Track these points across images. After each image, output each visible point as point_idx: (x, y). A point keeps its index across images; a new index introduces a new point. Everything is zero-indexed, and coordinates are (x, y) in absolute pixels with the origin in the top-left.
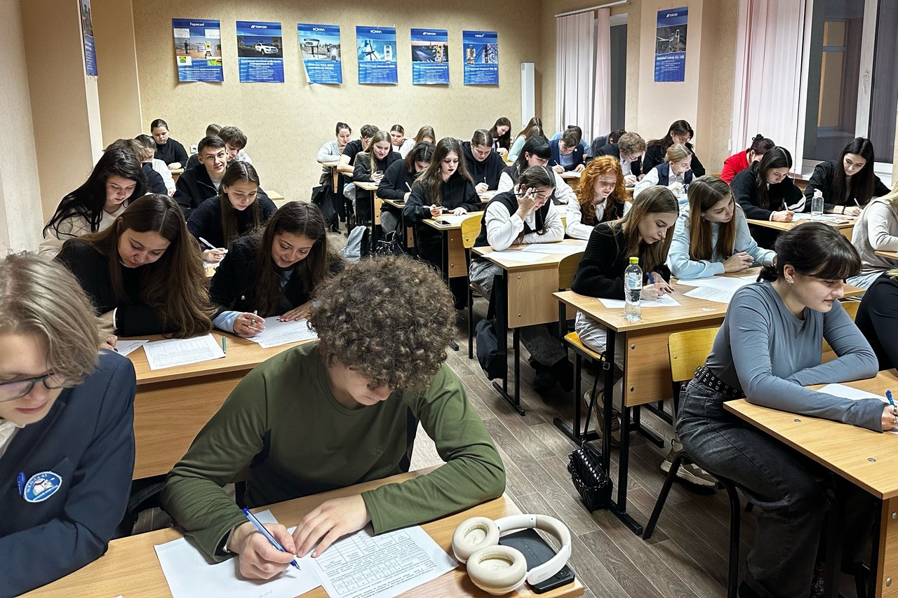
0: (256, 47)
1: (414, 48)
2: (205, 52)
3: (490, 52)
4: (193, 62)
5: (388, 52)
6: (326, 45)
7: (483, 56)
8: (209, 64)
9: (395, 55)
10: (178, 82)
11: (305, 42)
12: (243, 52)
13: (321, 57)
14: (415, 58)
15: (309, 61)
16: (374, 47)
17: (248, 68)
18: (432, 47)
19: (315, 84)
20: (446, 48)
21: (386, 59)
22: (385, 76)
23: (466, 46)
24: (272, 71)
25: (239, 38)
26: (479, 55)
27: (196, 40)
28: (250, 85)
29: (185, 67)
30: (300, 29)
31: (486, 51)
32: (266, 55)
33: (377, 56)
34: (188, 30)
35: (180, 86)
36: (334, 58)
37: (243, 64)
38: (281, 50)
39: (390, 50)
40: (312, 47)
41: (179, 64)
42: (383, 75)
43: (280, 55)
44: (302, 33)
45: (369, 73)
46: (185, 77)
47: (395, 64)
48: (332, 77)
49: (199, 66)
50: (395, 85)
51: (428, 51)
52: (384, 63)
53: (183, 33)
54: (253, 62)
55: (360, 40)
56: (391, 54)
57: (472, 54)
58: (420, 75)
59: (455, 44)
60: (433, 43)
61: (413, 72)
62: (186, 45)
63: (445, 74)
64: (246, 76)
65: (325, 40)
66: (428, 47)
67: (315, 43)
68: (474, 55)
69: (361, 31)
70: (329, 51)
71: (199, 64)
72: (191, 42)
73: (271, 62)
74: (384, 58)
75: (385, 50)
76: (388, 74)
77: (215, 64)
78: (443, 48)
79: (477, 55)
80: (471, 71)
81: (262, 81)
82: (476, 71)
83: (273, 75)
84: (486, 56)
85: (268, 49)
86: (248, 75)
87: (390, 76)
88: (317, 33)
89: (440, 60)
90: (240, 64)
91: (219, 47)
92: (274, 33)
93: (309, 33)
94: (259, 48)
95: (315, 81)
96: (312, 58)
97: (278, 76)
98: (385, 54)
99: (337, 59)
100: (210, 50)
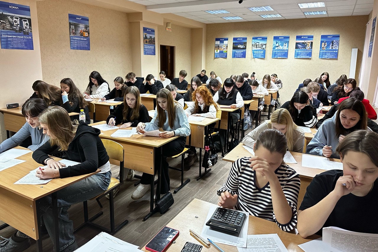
0: (238, 46)
1: (297, 44)
2: (223, 48)
3: (335, 44)
4: (220, 51)
5: (285, 46)
6: (261, 44)
7: (331, 46)
8: (224, 52)
9: (288, 46)
10: (215, 58)
11: (254, 44)
12: (234, 48)
13: (259, 48)
14: (297, 47)
15: (255, 50)
16: (280, 44)
17: (235, 53)
18: (305, 43)
19: (256, 58)
20: (312, 43)
21: (284, 48)
22: (283, 55)
23: (322, 42)
24: (242, 54)
25: (234, 43)
26: (328, 45)
27: (221, 45)
28: (235, 59)
29: (217, 53)
30: (253, 39)
31: (333, 43)
32: (241, 49)
33: (281, 48)
34: (219, 41)
35: (216, 59)
36: (264, 49)
37: (234, 52)
38: (246, 47)
39: (286, 45)
40: (257, 45)
41: (216, 52)
42: (282, 55)
43: (245, 48)
44: (254, 40)
45: (276, 54)
46: (217, 56)
47: (288, 50)
48: (262, 56)
49: (221, 53)
50: (287, 59)
51: (303, 45)
52: (283, 50)
53: (218, 43)
54: (237, 51)
55: (274, 42)
56: (286, 46)
57: (325, 45)
58: (298, 54)
59: (317, 41)
60: (306, 41)
61: (295, 53)
62: (218, 46)
63: (310, 54)
64: (234, 56)
65: (261, 42)
66: (303, 43)
67: (258, 44)
68: (326, 46)
69: (276, 38)
70: (262, 46)
71: (221, 52)
72: (220, 45)
73: (242, 51)
74: (283, 48)
75: (284, 45)
76: (284, 54)
77: (226, 52)
78: (310, 43)
79: (327, 45)
80: (323, 53)
81: (239, 57)
82: (326, 53)
83: (242, 56)
84: (332, 46)
85: (241, 47)
86: (235, 56)
87: (285, 55)
88: (259, 40)
89: (308, 48)
90: (233, 52)
91: (227, 46)
92: (245, 41)
93: (256, 40)
94: (239, 46)
95: (256, 57)
96: (256, 49)
97: (244, 56)
98: (284, 46)
99: (265, 49)
100: (225, 47)
